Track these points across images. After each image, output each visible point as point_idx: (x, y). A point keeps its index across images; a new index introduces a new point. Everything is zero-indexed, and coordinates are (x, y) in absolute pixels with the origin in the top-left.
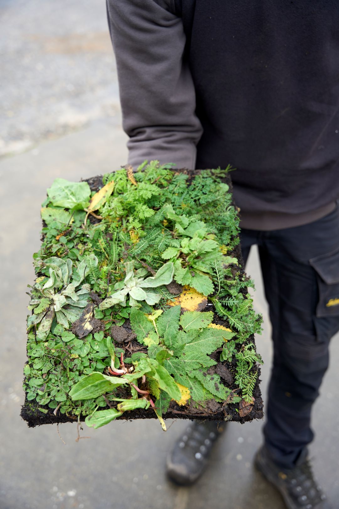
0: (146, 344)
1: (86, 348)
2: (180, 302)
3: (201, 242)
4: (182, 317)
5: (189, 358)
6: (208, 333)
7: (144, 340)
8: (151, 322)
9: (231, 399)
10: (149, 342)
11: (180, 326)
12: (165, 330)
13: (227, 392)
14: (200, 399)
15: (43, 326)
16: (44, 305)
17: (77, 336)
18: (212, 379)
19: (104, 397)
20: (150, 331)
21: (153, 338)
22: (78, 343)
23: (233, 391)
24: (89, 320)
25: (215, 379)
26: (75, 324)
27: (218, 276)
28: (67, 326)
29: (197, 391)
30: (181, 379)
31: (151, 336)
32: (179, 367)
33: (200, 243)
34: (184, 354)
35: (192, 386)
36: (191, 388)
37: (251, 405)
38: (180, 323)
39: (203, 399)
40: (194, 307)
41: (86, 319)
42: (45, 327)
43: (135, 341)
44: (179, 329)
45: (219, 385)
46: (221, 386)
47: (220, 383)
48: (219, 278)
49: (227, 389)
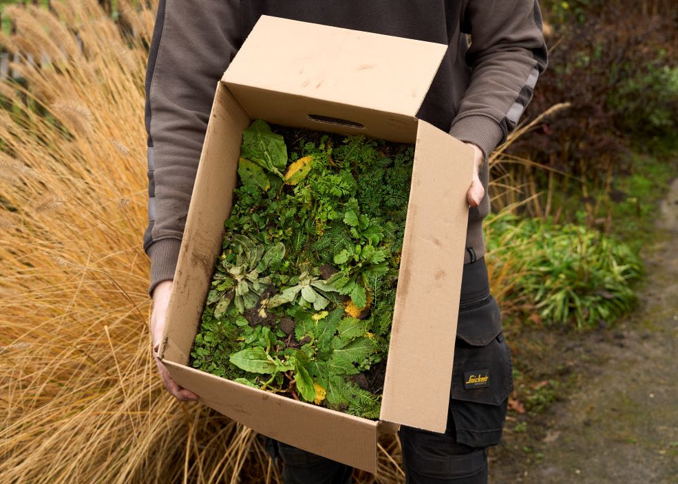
1: (252, 336)
2: (346, 305)
4: (342, 323)
5: (335, 363)
6: (363, 342)
8: (314, 321)
11: (337, 331)
12: (321, 333)
15: (221, 305)
16: (228, 284)
24: (265, 307)
26: (249, 311)
28: (241, 310)
30: (322, 381)
32: (324, 370)
33: (371, 251)
34: (332, 359)
35: (331, 389)
36: (329, 391)
38: (338, 329)
39: (338, 403)
41: (262, 305)
42: (223, 306)
44: (335, 335)
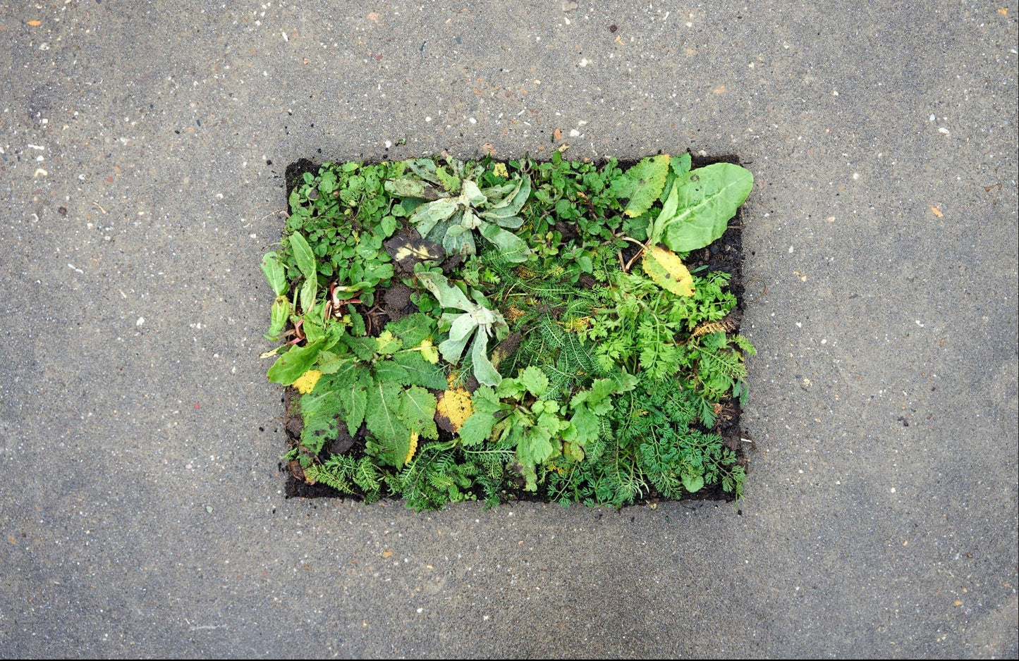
0: (383, 335)
1: (371, 252)
2: (456, 389)
3: (548, 434)
4: (424, 391)
5: (358, 395)
7: (387, 331)
8: (419, 344)
9: (304, 452)
10: (385, 339)
11: (409, 387)
12: (402, 363)
13: (315, 446)
14: (303, 407)
15: (410, 186)
16: (449, 182)
17: (387, 239)
18: (331, 427)
19: (300, 277)
20: (403, 340)
21: (390, 345)
22: (377, 241)
23: (316, 456)
24: (415, 255)
25: (331, 432)
26: (414, 231)
27: (487, 452)
29: (313, 403)
30: (325, 382)
31: (395, 343)
32: (344, 381)
33: (548, 431)
34: (364, 389)
35: (320, 397)
36: (317, 395)
37: (304, 479)
38: (414, 386)
39: (302, 411)
40: (444, 410)
41: (418, 249)
42: (409, 188)
43: (386, 320)
45: (324, 436)
46: (321, 440)
47: (326, 439)
48: (483, 452)
49: (319, 448)
